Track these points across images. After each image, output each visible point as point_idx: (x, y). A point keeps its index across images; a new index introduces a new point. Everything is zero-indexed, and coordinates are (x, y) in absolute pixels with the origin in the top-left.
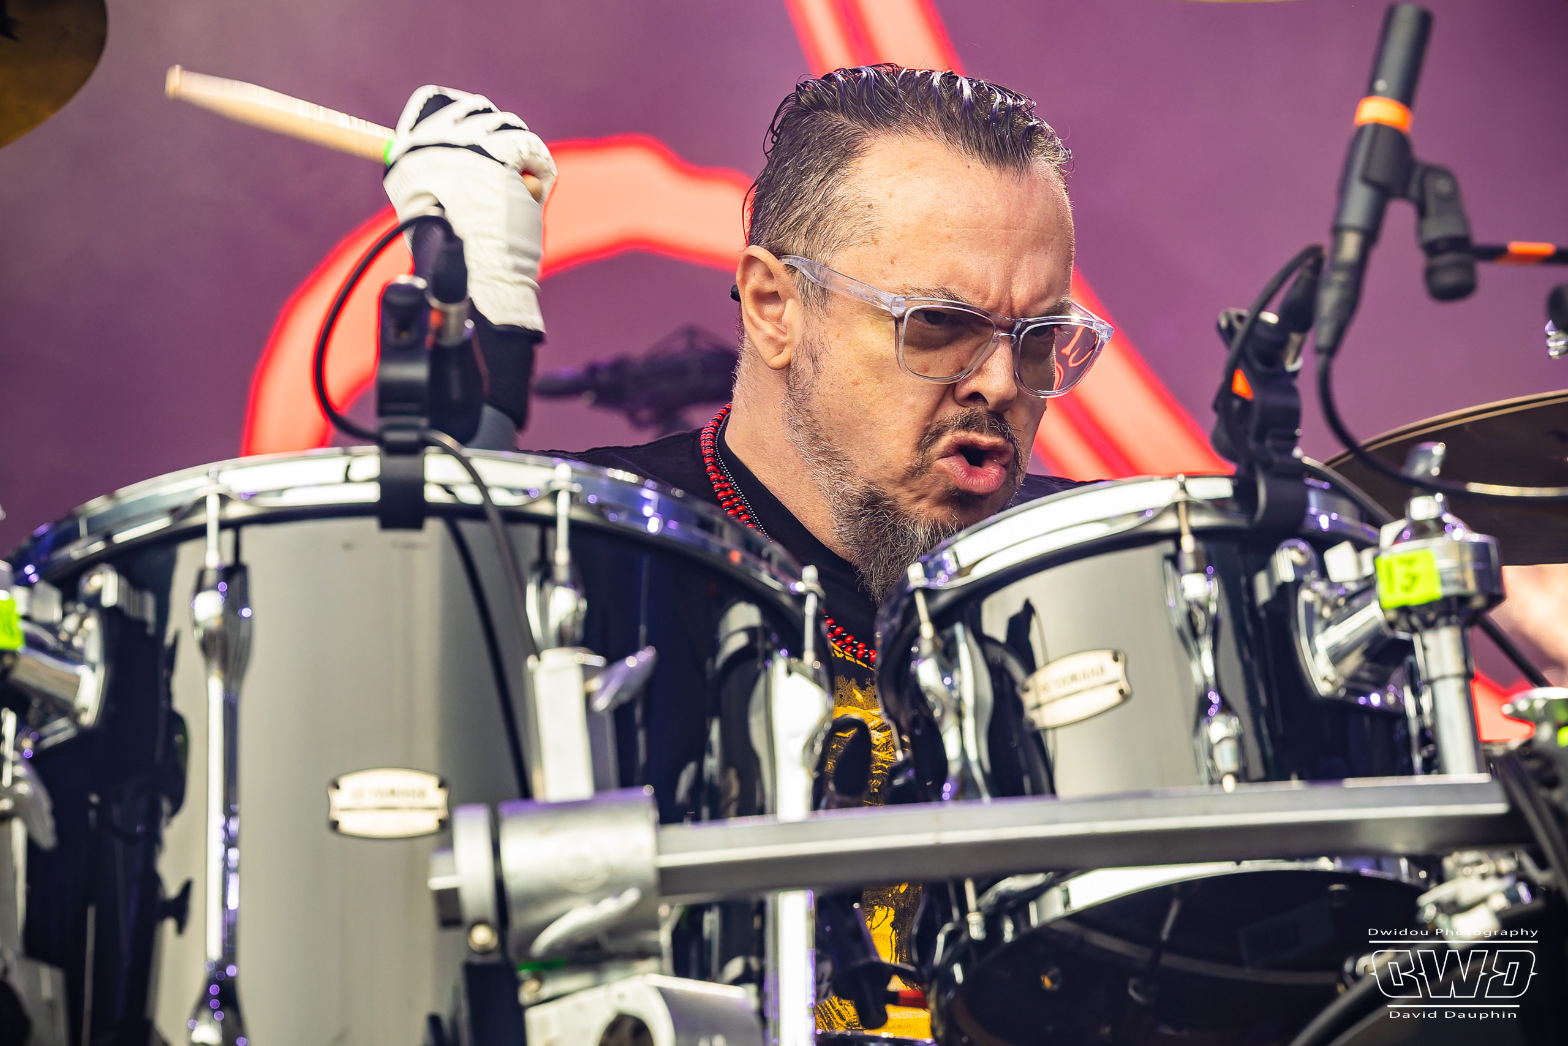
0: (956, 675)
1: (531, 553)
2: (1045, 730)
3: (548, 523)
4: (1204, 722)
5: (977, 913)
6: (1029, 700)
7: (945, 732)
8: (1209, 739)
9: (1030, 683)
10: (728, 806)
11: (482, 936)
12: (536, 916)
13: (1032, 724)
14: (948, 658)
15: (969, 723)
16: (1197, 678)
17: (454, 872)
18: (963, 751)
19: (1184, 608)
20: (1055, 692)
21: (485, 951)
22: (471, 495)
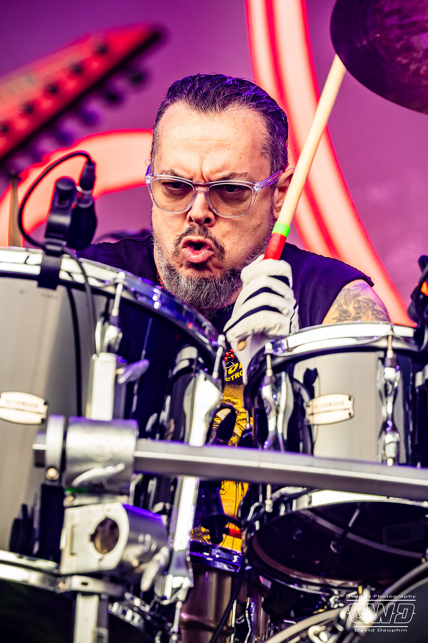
0: (279, 394)
1: (101, 308)
2: (314, 425)
3: (111, 296)
4: (383, 433)
5: (270, 500)
6: (308, 411)
7: (269, 419)
8: (385, 441)
9: (310, 403)
10: (168, 435)
11: (52, 473)
12: (77, 469)
13: (308, 421)
14: (276, 386)
15: (281, 416)
16: (384, 414)
17: (45, 443)
18: (276, 428)
19: (384, 382)
20: (320, 409)
21: (52, 480)
22: (80, 279)
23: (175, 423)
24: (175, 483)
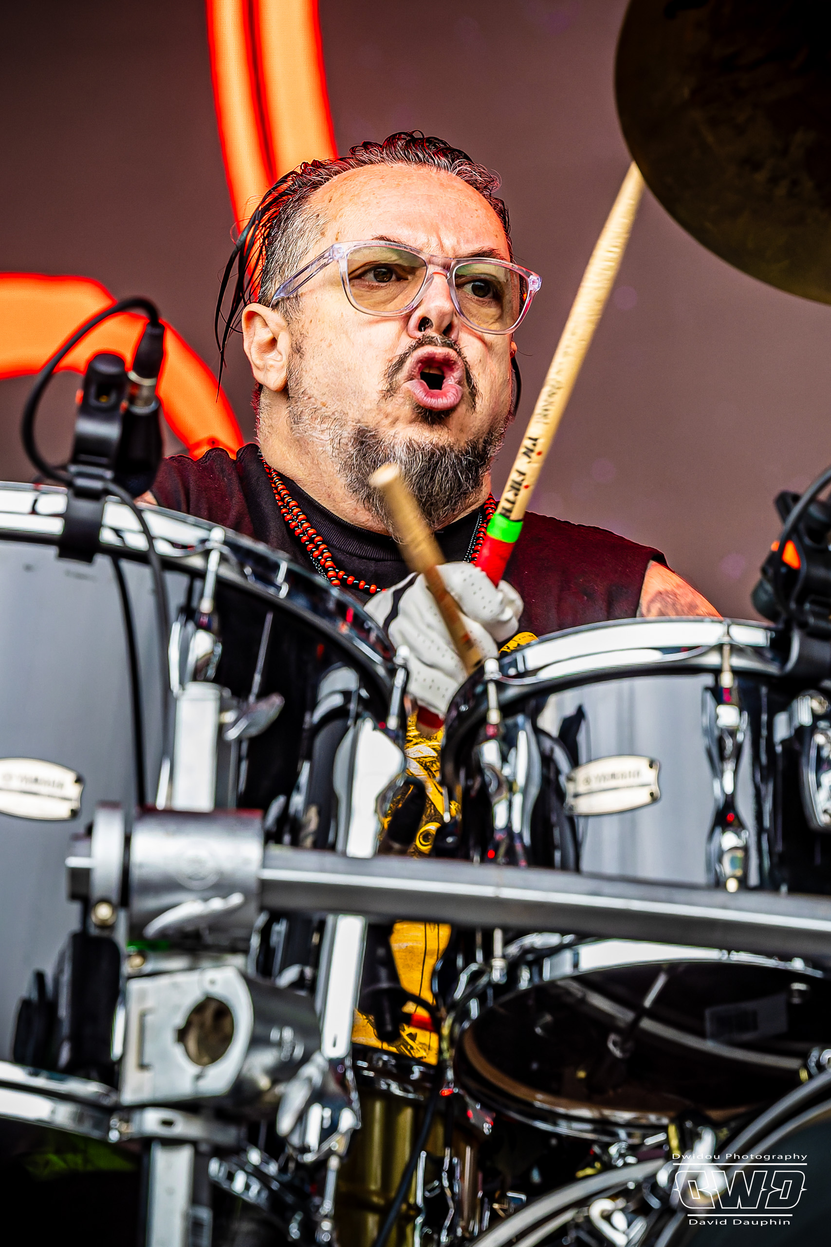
1: (178, 598)
2: (580, 816)
4: (719, 831)
5: (502, 959)
6: (570, 789)
7: (496, 804)
8: (720, 846)
9: (573, 775)
11: (104, 913)
12: (151, 903)
15: (518, 799)
16: (718, 794)
17: (89, 856)
18: (509, 822)
19: (716, 732)
20: (595, 785)
22: (137, 542)
23: (320, 813)
24: (321, 927)
